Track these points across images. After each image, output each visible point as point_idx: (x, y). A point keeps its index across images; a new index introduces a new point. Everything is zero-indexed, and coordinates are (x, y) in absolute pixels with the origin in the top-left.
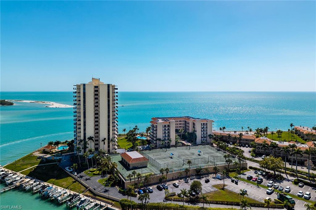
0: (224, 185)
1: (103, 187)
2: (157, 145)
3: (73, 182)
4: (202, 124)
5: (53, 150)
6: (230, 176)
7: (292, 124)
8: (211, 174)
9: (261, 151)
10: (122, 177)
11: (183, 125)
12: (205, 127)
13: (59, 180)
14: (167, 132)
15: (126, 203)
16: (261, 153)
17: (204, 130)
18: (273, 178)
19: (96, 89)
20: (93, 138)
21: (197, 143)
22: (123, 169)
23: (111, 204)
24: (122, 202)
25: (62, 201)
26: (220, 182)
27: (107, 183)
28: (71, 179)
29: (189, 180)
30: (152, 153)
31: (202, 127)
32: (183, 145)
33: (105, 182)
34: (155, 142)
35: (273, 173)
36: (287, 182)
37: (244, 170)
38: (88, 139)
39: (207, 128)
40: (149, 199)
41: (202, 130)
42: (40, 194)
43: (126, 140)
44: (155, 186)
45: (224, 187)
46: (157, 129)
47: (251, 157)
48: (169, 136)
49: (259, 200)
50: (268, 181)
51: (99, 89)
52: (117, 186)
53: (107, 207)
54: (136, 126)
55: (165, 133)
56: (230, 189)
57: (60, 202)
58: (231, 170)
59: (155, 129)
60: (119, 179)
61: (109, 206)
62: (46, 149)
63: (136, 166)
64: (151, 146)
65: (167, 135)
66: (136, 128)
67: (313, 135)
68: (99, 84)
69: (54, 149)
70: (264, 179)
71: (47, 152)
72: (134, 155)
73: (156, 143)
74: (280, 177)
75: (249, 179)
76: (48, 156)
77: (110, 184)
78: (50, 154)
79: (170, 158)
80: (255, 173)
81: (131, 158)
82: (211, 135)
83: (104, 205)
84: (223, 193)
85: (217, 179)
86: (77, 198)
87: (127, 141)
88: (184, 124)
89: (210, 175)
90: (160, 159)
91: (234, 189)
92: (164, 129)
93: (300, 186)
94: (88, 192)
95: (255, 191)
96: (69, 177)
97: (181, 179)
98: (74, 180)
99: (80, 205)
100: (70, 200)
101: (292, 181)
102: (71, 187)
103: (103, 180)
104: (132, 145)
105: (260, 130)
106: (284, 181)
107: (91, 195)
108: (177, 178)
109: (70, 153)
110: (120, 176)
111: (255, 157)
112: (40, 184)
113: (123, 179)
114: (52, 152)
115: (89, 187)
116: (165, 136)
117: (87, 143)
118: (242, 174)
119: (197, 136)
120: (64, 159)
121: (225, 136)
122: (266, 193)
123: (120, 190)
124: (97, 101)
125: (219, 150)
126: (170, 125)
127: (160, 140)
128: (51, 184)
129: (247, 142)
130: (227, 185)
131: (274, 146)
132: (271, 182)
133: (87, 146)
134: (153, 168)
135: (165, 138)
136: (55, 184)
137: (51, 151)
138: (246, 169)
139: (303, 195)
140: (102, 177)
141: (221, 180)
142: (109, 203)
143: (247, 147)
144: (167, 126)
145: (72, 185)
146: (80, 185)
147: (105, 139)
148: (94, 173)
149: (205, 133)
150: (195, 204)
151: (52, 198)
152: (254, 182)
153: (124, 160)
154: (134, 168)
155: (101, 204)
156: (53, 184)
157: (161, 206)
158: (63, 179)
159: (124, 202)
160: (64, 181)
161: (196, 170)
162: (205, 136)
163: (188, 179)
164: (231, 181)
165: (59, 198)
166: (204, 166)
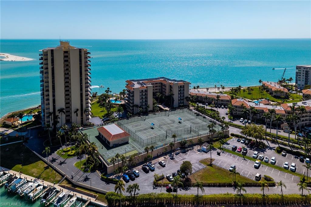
0: (211, 160)
1: (82, 173)
2: (134, 112)
3: (45, 167)
4: (180, 87)
5: (15, 122)
6: (214, 147)
7: (261, 80)
8: (195, 145)
9: (238, 114)
10: (103, 160)
11: (159, 88)
12: (182, 89)
13: (27, 166)
14: (144, 97)
15: (113, 197)
16: (238, 115)
17: (181, 93)
18: (256, 146)
19: (66, 54)
20: (64, 109)
21: (175, 107)
22: (102, 148)
23: (95, 197)
24: (109, 197)
25: (35, 197)
26: (207, 156)
27: (85, 168)
28: (41, 164)
29: (175, 156)
30: (131, 123)
31: (179, 89)
32: (161, 110)
33: (84, 166)
34: (131, 108)
35: (254, 140)
36: (270, 150)
37: (227, 138)
38: (58, 111)
39: (184, 90)
40: (139, 190)
41: (179, 93)
42: (6, 189)
43: (99, 104)
44: (140, 167)
45: (211, 162)
46: (134, 95)
47: (230, 121)
48: (146, 101)
49: (249, 176)
50: (252, 151)
51: (69, 54)
52: (98, 170)
53: (90, 202)
54: (108, 88)
55: (142, 98)
56: (218, 165)
57: (33, 200)
58: (214, 139)
59: (131, 95)
60: (100, 163)
61: (93, 200)
62: (6, 122)
63: (117, 143)
64: (129, 115)
65: (144, 100)
66: (109, 91)
67: (282, 92)
68: (69, 49)
69: (17, 122)
70: (248, 149)
71: (8, 125)
72: (113, 129)
73: (133, 110)
74: (262, 145)
75: (234, 150)
76: (10, 131)
77: (89, 168)
78: (13, 128)
79: (151, 129)
80: (238, 141)
81: (110, 134)
82: (188, 98)
83: (86, 199)
84: (212, 170)
85: (203, 152)
86: (53, 193)
87: (99, 106)
88: (160, 86)
89: (194, 147)
90: (140, 131)
91: (222, 164)
92: (141, 94)
93: (283, 155)
94: (64, 181)
95: (242, 164)
96: (39, 162)
97: (166, 155)
98: (46, 165)
99: (59, 204)
100: (45, 197)
101: (274, 149)
102: (44, 175)
103: (81, 163)
104: (106, 112)
105: (234, 90)
106: (267, 149)
107: (69, 186)
108: (161, 154)
109: (37, 126)
110: (101, 158)
111: (233, 121)
112: (5, 174)
113: (104, 162)
114: (15, 125)
115: (65, 175)
116: (143, 102)
117: (58, 117)
118: (226, 144)
119: (174, 100)
120: (31, 136)
121: (200, 96)
122: (253, 166)
123: (102, 176)
124: (67, 63)
125: (198, 115)
126: (147, 90)
127: (137, 106)
128: (18, 172)
129: (222, 102)
130: (214, 160)
131: (255, 112)
132: (256, 152)
133: (58, 120)
134: (135, 143)
135: (142, 104)
136: (23, 172)
137: (12, 125)
138: (229, 137)
139: (289, 167)
140: (78, 158)
141: (206, 153)
142: (91, 196)
143: (223, 108)
144: (144, 91)
145: (44, 173)
146: (55, 172)
147: (78, 110)
148: (69, 153)
149: (182, 95)
150: (187, 189)
151: (22, 194)
152: (239, 153)
153: (102, 136)
154: (114, 146)
155: (83, 198)
156: (21, 172)
157: (153, 197)
158: (32, 164)
159: (111, 196)
160: (33, 167)
161: (181, 143)
162: (182, 99)
163: (173, 153)
164: (217, 153)
165: (31, 195)
166: (187, 137)
